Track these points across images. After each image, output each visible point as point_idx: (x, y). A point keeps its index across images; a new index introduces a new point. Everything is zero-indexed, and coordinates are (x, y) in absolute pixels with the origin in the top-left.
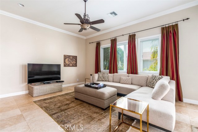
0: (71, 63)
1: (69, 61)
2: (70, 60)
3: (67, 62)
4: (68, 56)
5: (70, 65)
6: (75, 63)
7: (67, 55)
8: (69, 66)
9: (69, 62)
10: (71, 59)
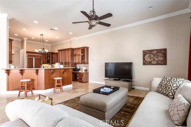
0: (154, 60)
1: (150, 57)
2: (152, 56)
3: (148, 59)
4: (149, 51)
5: (152, 62)
6: (162, 60)
7: (147, 51)
8: (150, 63)
9: (150, 59)
10: (154, 55)
